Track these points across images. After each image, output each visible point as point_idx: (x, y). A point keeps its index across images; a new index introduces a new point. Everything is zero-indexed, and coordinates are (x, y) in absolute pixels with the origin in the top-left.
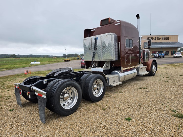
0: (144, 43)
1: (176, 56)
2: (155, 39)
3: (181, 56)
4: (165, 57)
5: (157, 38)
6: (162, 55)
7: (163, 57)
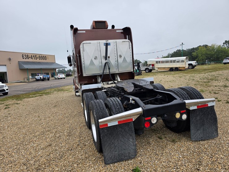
0: (18, 62)
1: (60, 77)
2: (32, 58)
3: (64, 77)
4: (50, 79)
5: (34, 56)
6: (46, 77)
7: (48, 79)
